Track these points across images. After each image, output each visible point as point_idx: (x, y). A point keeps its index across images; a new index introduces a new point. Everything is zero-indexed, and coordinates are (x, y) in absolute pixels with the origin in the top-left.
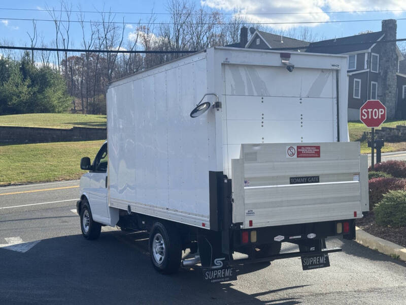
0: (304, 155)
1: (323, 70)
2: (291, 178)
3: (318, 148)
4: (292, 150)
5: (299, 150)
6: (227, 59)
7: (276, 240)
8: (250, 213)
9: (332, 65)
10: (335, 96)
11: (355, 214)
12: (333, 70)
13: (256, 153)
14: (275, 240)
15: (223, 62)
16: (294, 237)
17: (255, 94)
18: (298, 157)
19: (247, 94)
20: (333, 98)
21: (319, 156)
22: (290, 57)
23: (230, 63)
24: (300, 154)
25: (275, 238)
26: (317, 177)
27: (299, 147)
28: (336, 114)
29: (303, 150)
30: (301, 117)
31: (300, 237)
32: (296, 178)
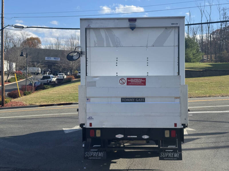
0: (133, 84)
1: (166, 28)
2: (122, 99)
3: (145, 79)
4: (123, 81)
5: (128, 81)
6: (89, 25)
7: (118, 137)
8: (91, 118)
9: (172, 24)
10: (177, 44)
11: (176, 125)
12: (175, 27)
13: (95, 82)
14: (116, 137)
15: (86, 27)
16: (131, 137)
17: (112, 45)
18: (127, 85)
19: (105, 46)
20: (174, 46)
21: (145, 85)
22: (136, 21)
23: (91, 27)
24: (129, 83)
25: (116, 136)
26: (143, 98)
27: (128, 79)
28: (177, 56)
29: (132, 81)
30: (147, 59)
31: (136, 137)
32: (126, 98)
